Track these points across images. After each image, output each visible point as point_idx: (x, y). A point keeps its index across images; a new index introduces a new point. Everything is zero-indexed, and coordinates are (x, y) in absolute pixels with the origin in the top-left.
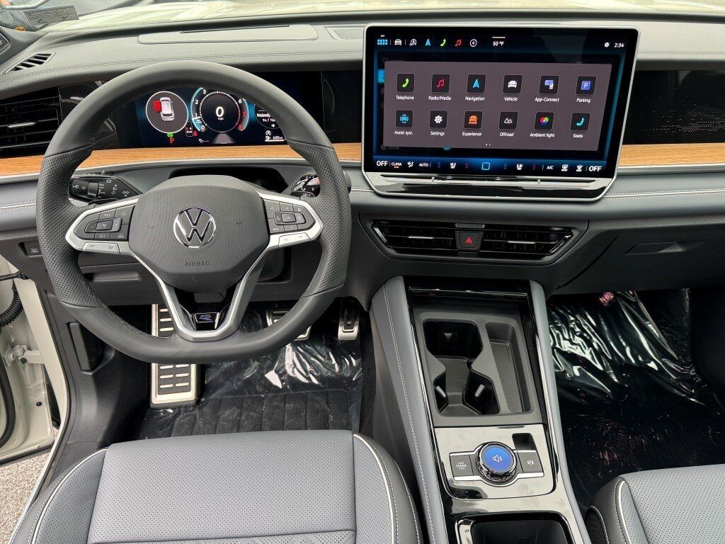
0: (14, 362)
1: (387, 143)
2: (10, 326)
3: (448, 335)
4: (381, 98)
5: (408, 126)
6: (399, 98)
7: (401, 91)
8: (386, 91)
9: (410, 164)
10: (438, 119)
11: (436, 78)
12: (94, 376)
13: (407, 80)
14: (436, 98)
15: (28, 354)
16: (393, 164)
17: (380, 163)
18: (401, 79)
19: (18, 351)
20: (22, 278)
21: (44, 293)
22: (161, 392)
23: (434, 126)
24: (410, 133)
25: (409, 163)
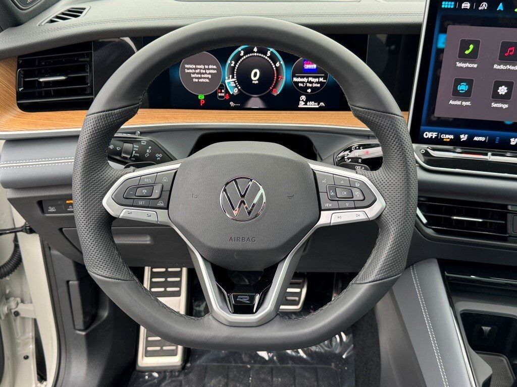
0: (7, 315)
1: (439, 113)
2: (7, 278)
3: (486, 329)
4: (439, 64)
5: (466, 95)
6: (459, 64)
7: (463, 57)
8: (445, 58)
9: (464, 137)
10: (503, 90)
11: (505, 46)
12: (87, 336)
13: (471, 47)
14: (502, 67)
15: (22, 308)
16: (443, 136)
17: (428, 135)
18: (465, 45)
19: (12, 304)
20: (27, 232)
21: (47, 249)
22: (148, 354)
23: (497, 97)
24: (468, 103)
25: (462, 136)
